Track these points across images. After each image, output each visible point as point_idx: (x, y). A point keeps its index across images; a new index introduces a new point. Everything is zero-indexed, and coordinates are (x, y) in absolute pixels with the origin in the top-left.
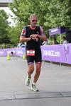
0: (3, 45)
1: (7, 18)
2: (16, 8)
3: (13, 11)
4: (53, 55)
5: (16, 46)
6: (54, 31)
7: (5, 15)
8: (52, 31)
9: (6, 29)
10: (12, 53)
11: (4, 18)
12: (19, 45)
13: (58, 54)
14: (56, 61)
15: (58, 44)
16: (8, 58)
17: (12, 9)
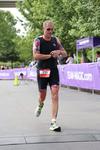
0: (9, 63)
1: (14, 24)
2: (28, 9)
3: (24, 13)
4: (81, 78)
5: (27, 64)
6: (84, 42)
7: (11, 18)
8: (81, 43)
9: (13, 40)
10: (22, 75)
11: (10, 23)
12: (32, 63)
13: (89, 77)
14: (87, 88)
15: (89, 61)
16: (15, 82)
17: (21, 10)
